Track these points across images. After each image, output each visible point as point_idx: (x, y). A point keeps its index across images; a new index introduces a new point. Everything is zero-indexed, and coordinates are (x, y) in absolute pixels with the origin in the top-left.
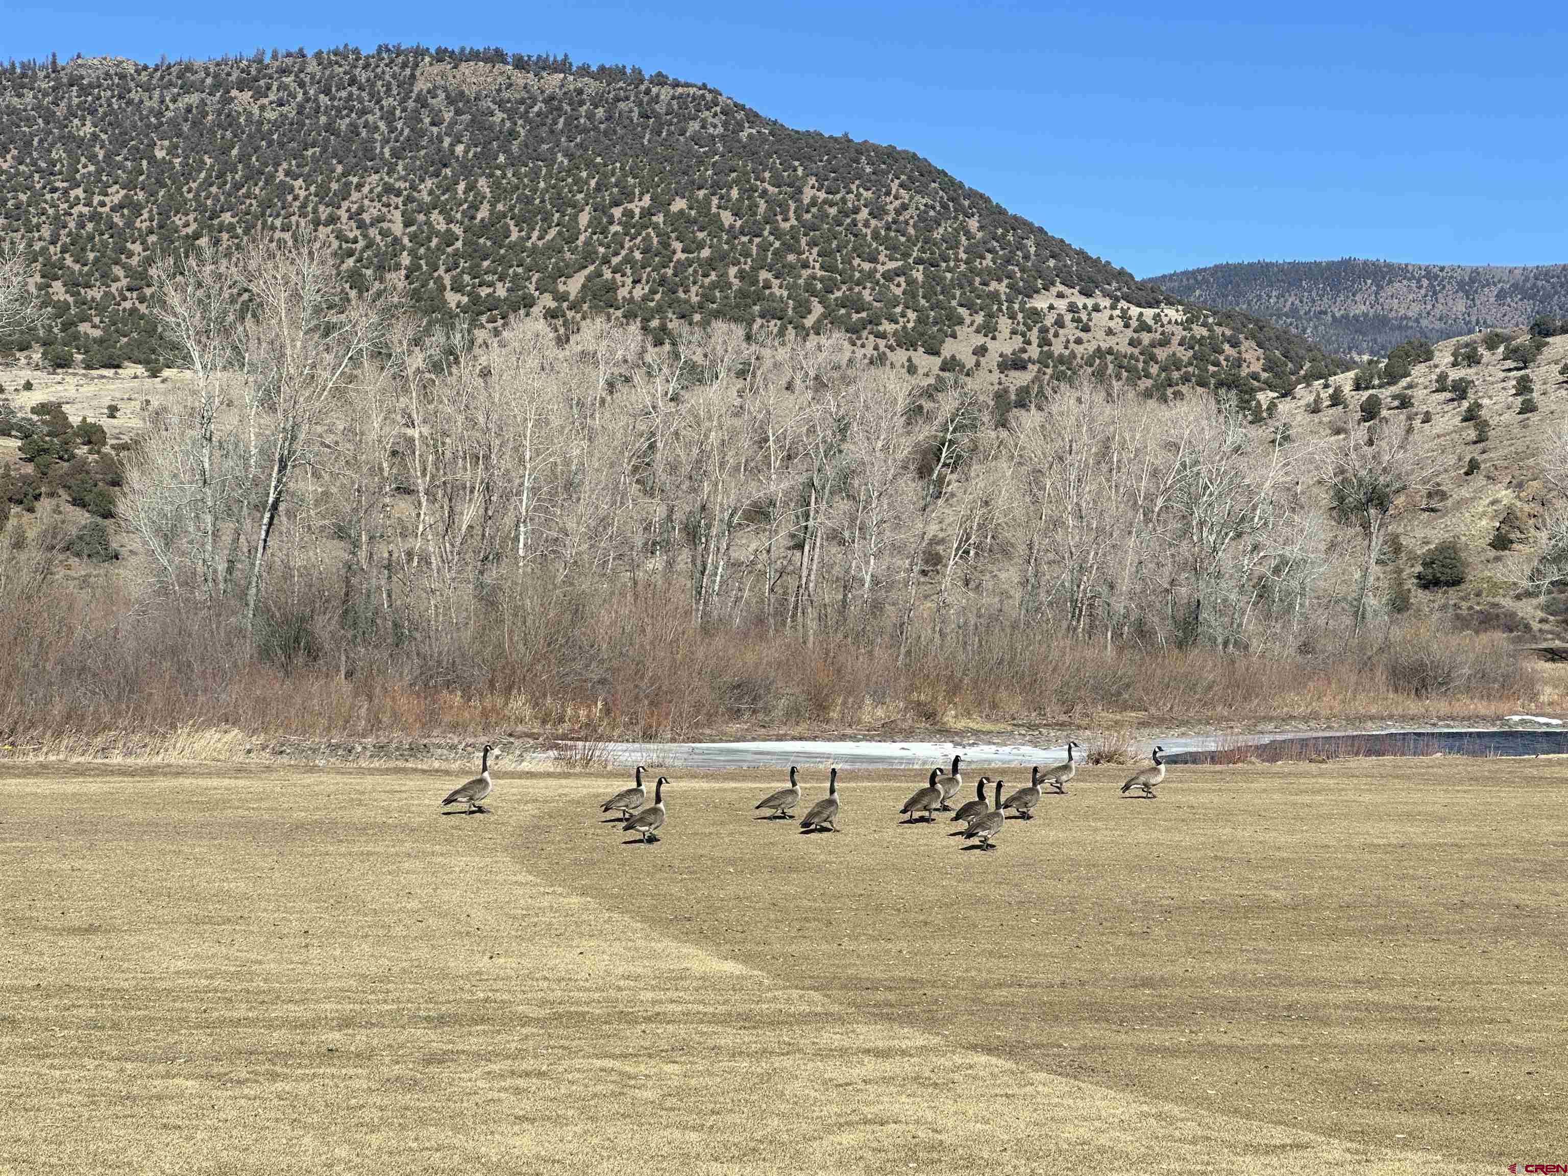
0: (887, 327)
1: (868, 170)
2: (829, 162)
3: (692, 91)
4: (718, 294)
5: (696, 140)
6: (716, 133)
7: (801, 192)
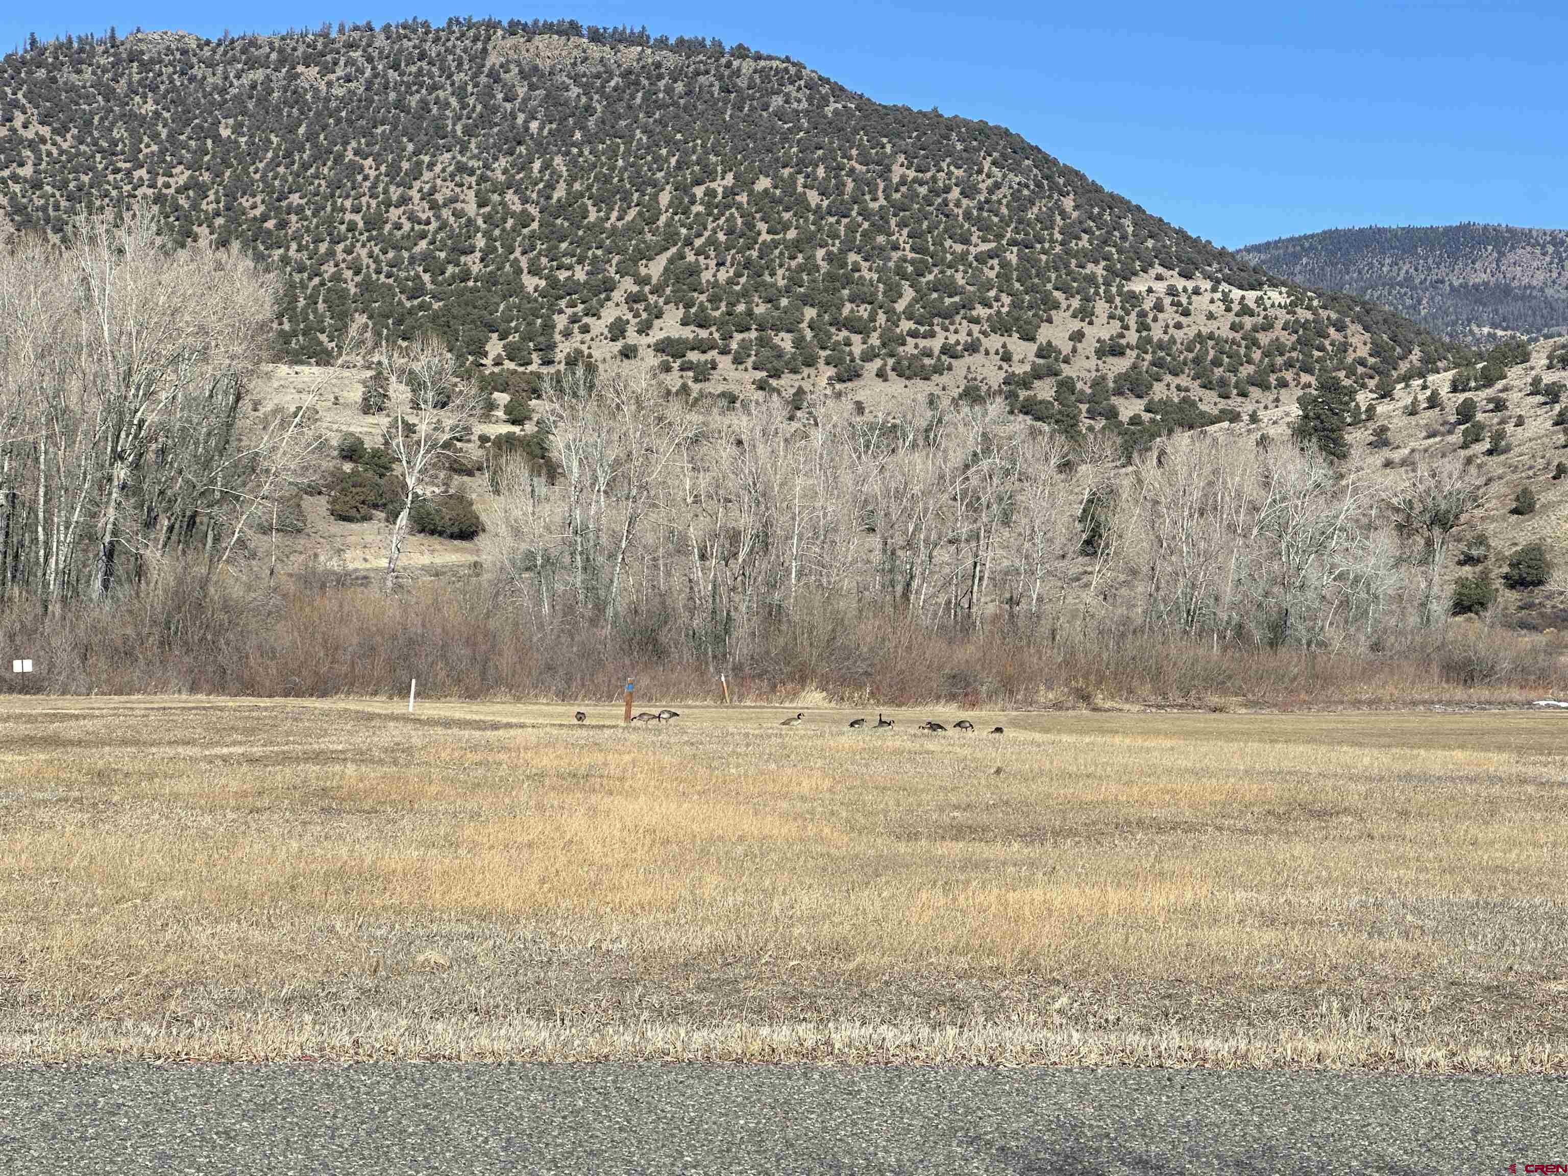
0: (980, 311)
1: (959, 147)
2: (918, 138)
3: (775, 64)
4: (805, 277)
5: (780, 115)
6: (800, 108)
7: (890, 171)
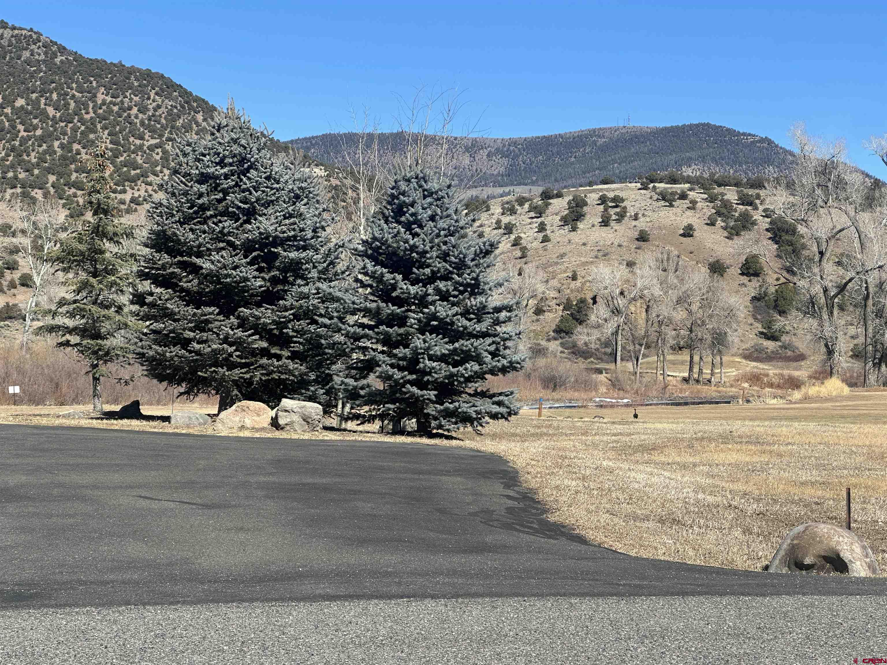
1: (136, 84)
2: (112, 78)
3: (24, 32)
4: (48, 157)
5: (28, 62)
6: (40, 59)
7: (96, 97)
